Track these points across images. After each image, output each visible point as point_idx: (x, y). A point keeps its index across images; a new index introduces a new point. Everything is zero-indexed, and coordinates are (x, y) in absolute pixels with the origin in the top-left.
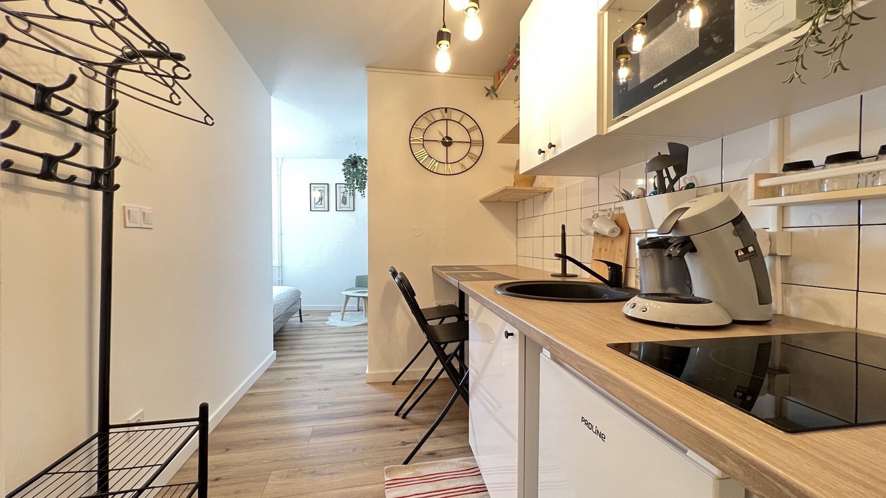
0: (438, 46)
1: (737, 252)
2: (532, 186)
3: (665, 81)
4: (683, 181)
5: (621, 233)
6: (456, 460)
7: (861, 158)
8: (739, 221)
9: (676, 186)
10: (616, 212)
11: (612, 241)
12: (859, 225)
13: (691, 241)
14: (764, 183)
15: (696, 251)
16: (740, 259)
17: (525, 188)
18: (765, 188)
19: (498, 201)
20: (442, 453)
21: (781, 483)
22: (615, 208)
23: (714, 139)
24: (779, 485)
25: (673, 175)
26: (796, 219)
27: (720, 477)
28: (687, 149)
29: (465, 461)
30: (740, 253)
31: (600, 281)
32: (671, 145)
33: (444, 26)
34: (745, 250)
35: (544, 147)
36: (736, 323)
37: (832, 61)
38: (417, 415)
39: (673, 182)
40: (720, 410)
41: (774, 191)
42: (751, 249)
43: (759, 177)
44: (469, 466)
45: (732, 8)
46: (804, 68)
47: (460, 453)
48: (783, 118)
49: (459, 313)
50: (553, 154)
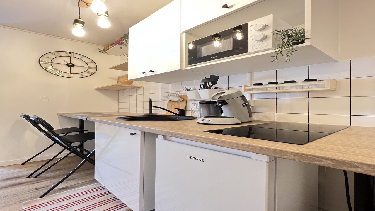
0: (74, 25)
1: (243, 104)
2: (131, 85)
3: (216, 57)
4: (215, 86)
5: (183, 100)
6: (85, 187)
7: (278, 83)
8: (243, 96)
9: (211, 88)
10: (180, 94)
11: (178, 103)
12: (276, 98)
13: (226, 101)
14: (247, 88)
15: (227, 104)
16: (244, 106)
17: (127, 85)
18: (247, 89)
19: (107, 89)
20: (72, 186)
21: (317, 157)
22: (179, 93)
23: (225, 76)
24: (316, 158)
25: (211, 84)
26: (255, 97)
27: (268, 161)
28: (218, 77)
29: (91, 186)
30: (244, 105)
31: (175, 115)
32: (211, 76)
33: (80, 18)
34: (245, 104)
35: (147, 71)
36: (243, 122)
37: (286, 58)
38: (47, 174)
39: (210, 86)
40: (273, 143)
41: (249, 90)
42: (247, 104)
43: (245, 86)
44: (95, 187)
45: (247, 41)
46: (277, 59)
47: (87, 183)
48: (251, 73)
49: (80, 130)
50: (152, 74)
